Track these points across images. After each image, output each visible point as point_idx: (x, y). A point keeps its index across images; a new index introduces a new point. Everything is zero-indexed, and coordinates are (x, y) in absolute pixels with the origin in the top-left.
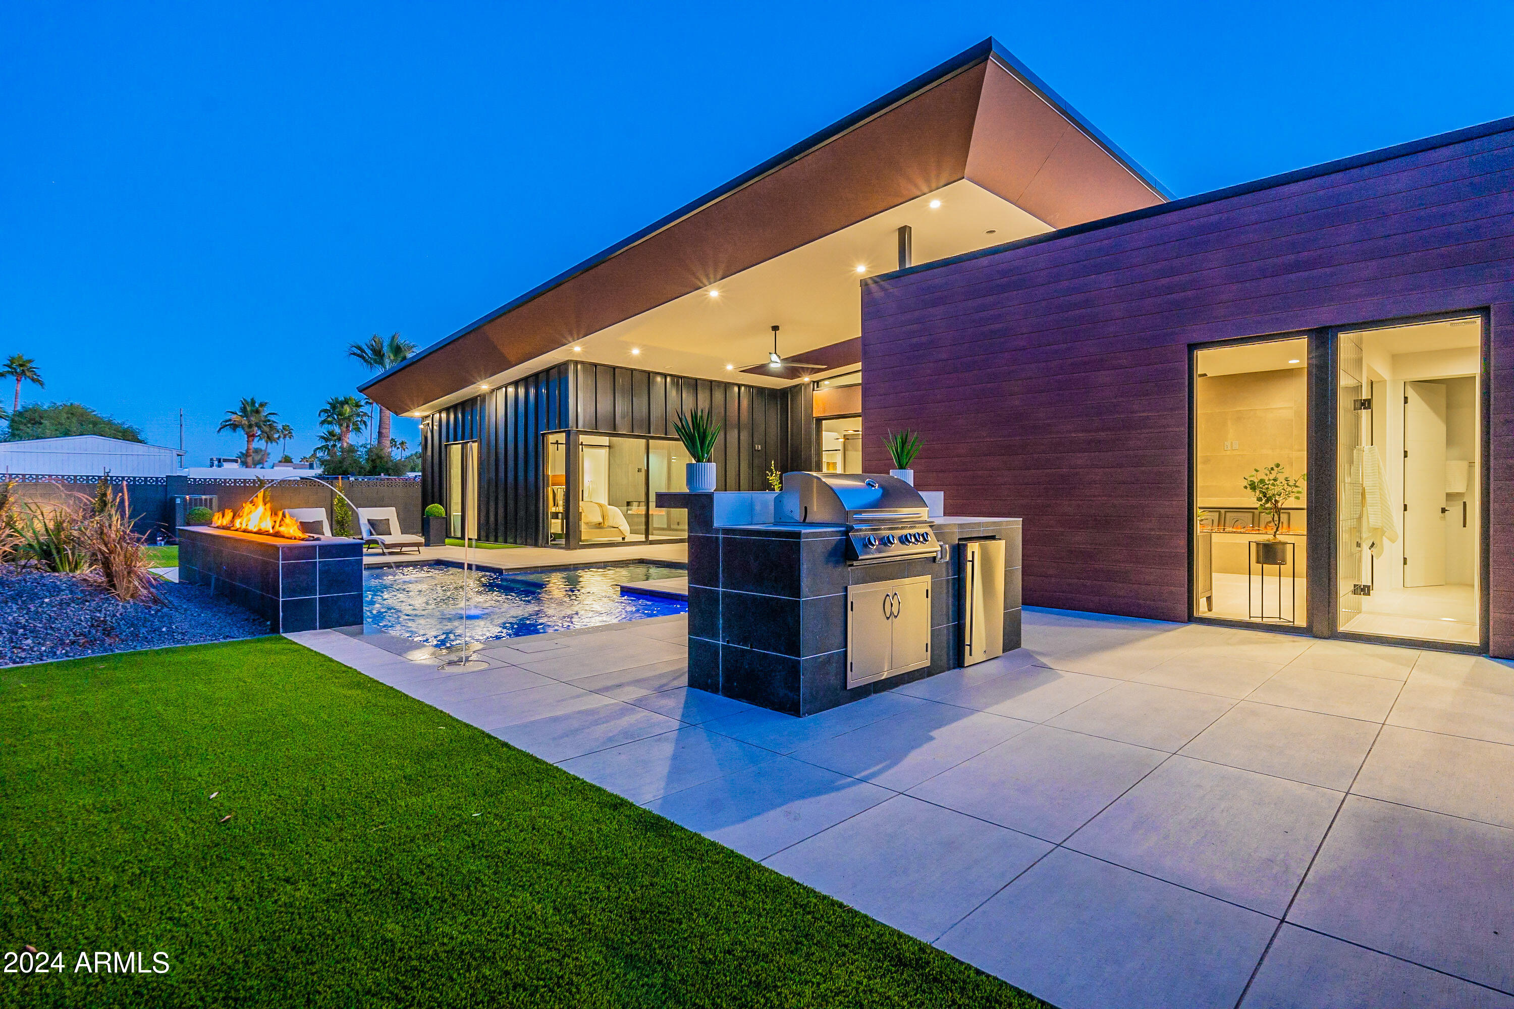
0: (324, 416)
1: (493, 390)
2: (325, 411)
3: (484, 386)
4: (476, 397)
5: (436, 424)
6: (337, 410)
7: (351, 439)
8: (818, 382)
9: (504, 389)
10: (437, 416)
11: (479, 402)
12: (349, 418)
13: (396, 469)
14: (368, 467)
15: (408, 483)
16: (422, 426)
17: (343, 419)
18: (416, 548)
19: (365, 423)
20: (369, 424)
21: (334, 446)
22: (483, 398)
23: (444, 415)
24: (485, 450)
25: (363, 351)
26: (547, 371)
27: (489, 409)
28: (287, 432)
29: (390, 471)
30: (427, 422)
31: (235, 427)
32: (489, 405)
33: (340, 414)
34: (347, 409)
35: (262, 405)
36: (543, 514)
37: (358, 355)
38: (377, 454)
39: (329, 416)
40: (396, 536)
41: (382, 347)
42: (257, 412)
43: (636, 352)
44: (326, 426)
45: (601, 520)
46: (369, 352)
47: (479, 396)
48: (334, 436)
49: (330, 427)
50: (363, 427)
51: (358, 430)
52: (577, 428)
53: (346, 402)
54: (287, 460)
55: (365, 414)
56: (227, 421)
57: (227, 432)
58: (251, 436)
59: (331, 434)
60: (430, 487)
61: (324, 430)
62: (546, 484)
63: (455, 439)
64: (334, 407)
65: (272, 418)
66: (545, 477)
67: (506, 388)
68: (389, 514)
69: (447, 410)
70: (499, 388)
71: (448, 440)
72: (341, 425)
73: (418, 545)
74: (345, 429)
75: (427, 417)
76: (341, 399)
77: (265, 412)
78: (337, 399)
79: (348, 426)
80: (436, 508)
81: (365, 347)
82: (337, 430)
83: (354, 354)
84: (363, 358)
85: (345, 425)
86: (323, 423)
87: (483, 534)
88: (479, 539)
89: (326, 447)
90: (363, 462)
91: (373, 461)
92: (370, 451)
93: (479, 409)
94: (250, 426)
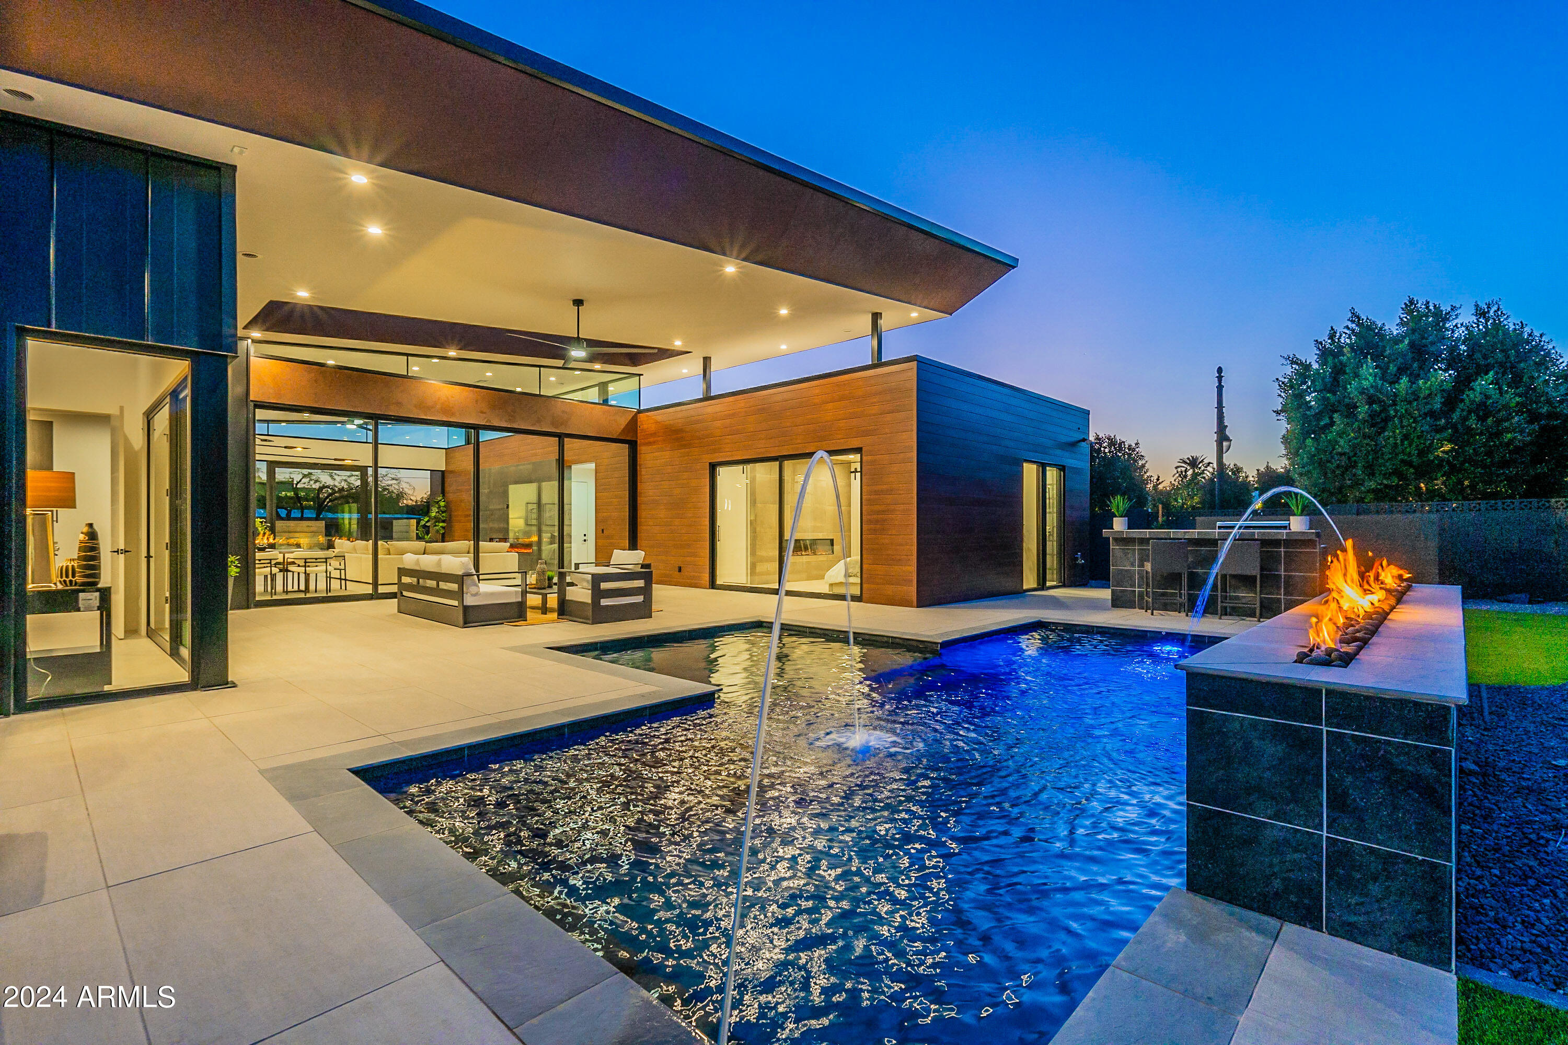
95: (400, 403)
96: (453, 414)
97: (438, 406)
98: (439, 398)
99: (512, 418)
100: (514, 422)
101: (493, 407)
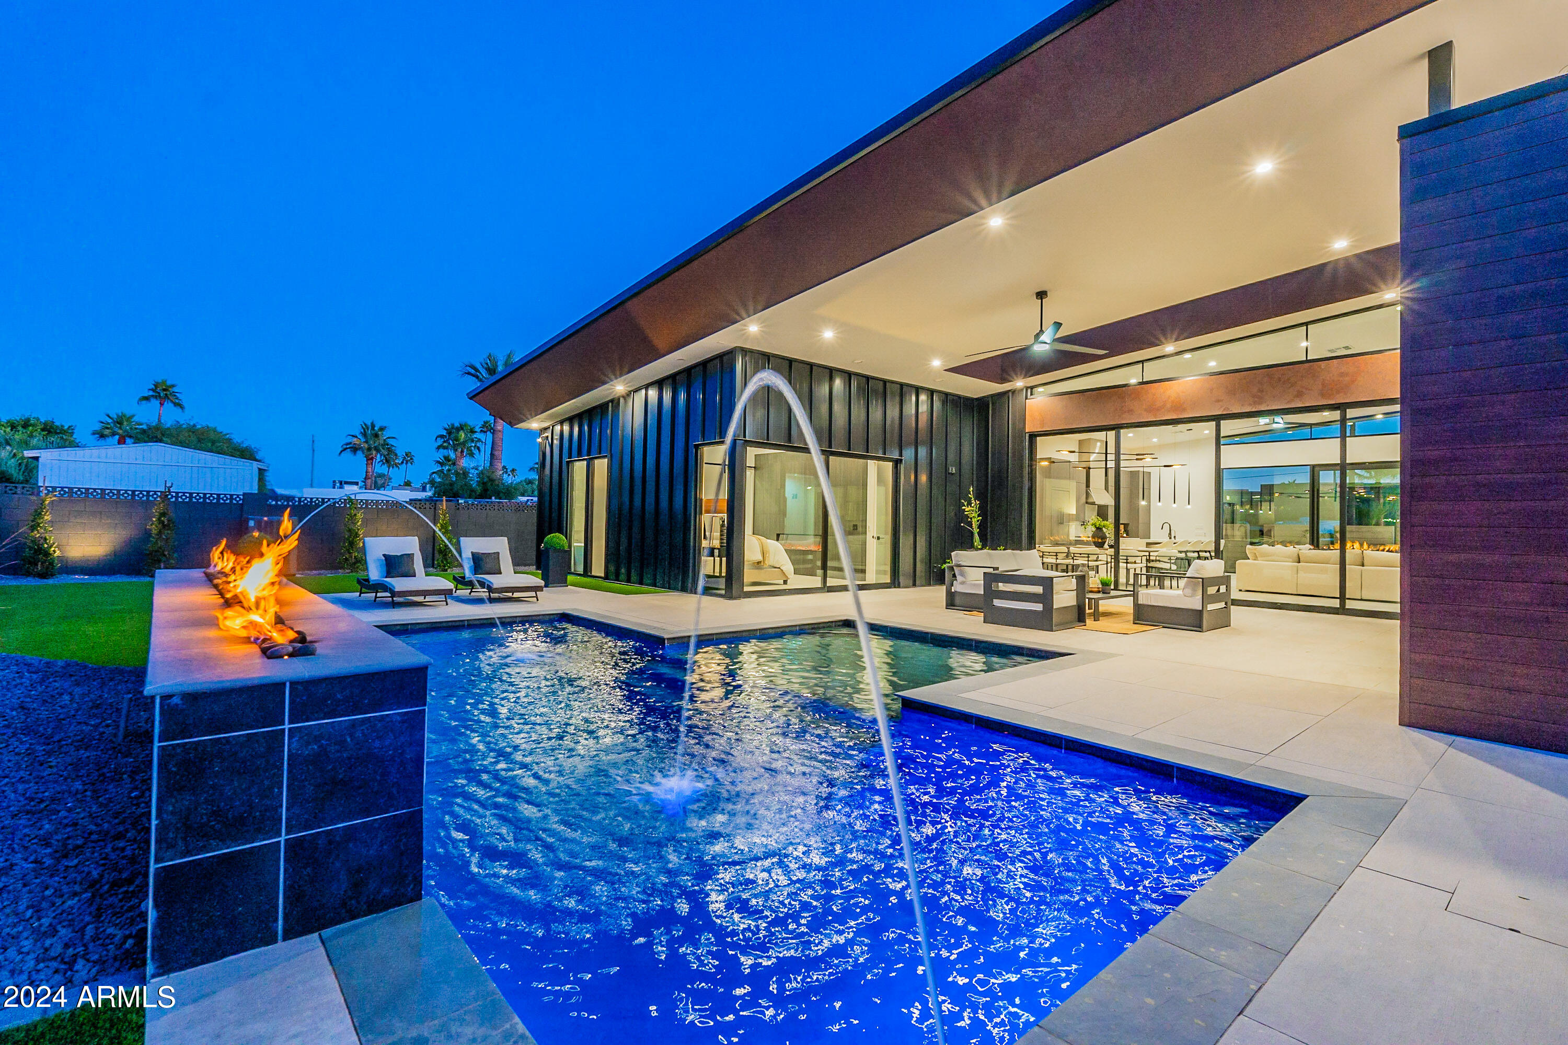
0: (440, 441)
1: (630, 392)
2: (442, 436)
3: (619, 387)
4: (606, 404)
5: (556, 437)
6: (452, 436)
7: (465, 463)
8: (1032, 388)
9: (643, 391)
10: (558, 428)
11: (610, 409)
12: (464, 443)
13: (508, 493)
14: (479, 490)
15: (521, 508)
16: (540, 440)
17: (458, 445)
18: (533, 594)
19: (479, 449)
20: (482, 449)
21: (449, 470)
22: (615, 402)
23: (566, 428)
24: (616, 467)
25: (476, 370)
26: (704, 364)
27: (623, 416)
28: (408, 458)
29: (501, 495)
30: (546, 435)
31: (355, 449)
32: (624, 412)
33: (457, 439)
34: (462, 435)
35: (382, 429)
36: (695, 550)
37: (473, 375)
38: (488, 477)
39: (444, 442)
40: (508, 577)
41: (497, 366)
42: (376, 436)
43: (828, 334)
44: (441, 450)
45: (761, 558)
46: (484, 372)
47: (612, 401)
48: (449, 461)
49: (445, 452)
50: (476, 452)
51: (472, 455)
52: (745, 436)
53: (461, 428)
54: (408, 484)
55: (479, 440)
56: (347, 444)
57: (348, 455)
58: (370, 459)
59: (447, 459)
60: (547, 510)
61: (439, 456)
62: (698, 511)
63: (580, 454)
64: (450, 433)
65: (391, 442)
66: (698, 501)
67: (647, 391)
68: (499, 545)
69: (571, 420)
70: (637, 390)
71: (570, 457)
72: (456, 450)
73: (536, 589)
74: (459, 454)
75: (546, 429)
76: (457, 424)
77: (386, 434)
78: (453, 425)
79: (462, 452)
80: (556, 538)
81: (478, 366)
82: (452, 455)
83: (469, 373)
84: (477, 377)
85: (460, 450)
86: (438, 448)
87: (612, 568)
88: (606, 577)
89: (442, 471)
90: (474, 484)
91: (484, 483)
92: (482, 472)
93: (610, 417)
94: (369, 449)
95: (1132, 410)
96: (1184, 410)
97: (1168, 406)
98: (1169, 397)
99: (1259, 399)
100: (1260, 403)
101: (1232, 392)
